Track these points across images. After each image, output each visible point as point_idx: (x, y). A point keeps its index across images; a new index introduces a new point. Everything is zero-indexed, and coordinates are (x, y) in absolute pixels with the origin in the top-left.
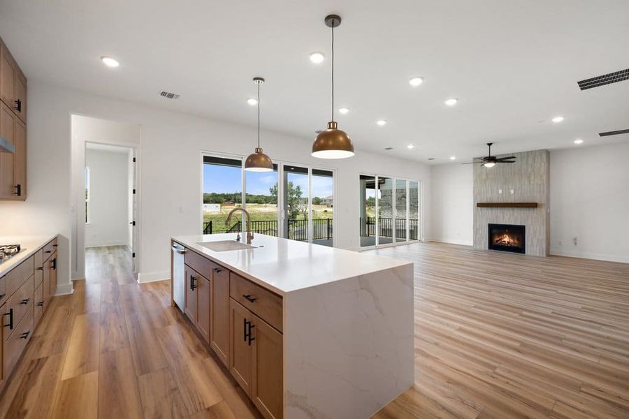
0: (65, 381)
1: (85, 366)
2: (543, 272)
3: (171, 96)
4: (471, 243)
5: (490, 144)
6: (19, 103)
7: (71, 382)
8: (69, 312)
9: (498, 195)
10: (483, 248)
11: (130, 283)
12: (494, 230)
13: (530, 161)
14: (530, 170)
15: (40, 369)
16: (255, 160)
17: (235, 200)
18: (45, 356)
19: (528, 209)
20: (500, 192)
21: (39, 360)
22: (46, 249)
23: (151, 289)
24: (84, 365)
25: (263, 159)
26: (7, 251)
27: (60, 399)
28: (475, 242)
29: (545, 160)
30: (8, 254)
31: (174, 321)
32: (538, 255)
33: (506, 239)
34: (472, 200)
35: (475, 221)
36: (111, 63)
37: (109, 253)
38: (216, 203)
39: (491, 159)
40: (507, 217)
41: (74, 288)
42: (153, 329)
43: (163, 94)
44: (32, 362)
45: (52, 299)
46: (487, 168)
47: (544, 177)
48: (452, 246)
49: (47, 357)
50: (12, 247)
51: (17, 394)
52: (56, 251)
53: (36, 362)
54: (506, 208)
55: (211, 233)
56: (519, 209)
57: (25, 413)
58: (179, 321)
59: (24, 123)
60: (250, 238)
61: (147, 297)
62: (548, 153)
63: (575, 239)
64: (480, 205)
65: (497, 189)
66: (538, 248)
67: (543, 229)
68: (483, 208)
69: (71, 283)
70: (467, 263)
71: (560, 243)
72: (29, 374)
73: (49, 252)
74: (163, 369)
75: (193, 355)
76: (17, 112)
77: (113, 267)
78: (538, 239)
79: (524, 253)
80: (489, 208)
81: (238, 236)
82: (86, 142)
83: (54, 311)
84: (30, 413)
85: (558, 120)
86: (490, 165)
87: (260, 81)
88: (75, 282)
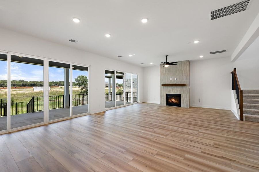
2: (190, 117)
4: (159, 103)
5: (167, 56)
9: (170, 81)
10: (164, 105)
12: (169, 96)
13: (183, 65)
14: (182, 70)
17: (59, 84)
19: (182, 87)
20: (171, 79)
28: (161, 102)
29: (188, 65)
32: (186, 107)
33: (173, 100)
34: (160, 84)
35: (161, 93)
39: (167, 63)
40: (173, 91)
46: (166, 68)
47: (188, 73)
48: (151, 104)
54: (173, 87)
56: (178, 87)
62: (189, 62)
63: (199, 100)
64: (163, 85)
65: (170, 78)
66: (186, 104)
67: (188, 95)
68: (164, 87)
70: (157, 115)
71: (194, 101)
78: (186, 100)
79: (181, 106)
80: (166, 87)
85: (196, 42)
86: (167, 66)
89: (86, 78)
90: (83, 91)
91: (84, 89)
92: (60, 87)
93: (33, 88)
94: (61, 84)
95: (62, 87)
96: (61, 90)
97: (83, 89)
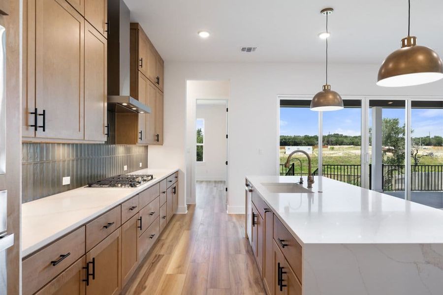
0: (167, 275)
1: (180, 269)
3: (249, 50)
6: (158, 79)
7: (171, 277)
8: (181, 227)
11: (222, 212)
15: (158, 261)
16: (322, 98)
17: (328, 141)
18: (162, 254)
21: (159, 255)
22: (169, 179)
23: (234, 220)
24: (180, 267)
25: (331, 97)
26: (145, 178)
27: (162, 287)
30: (145, 180)
31: (244, 251)
36: (204, 35)
37: (215, 186)
38: (309, 145)
41: (188, 210)
42: (228, 254)
43: (243, 49)
44: (156, 256)
45: (174, 216)
49: (163, 255)
50: (148, 176)
51: (144, 274)
52: (177, 181)
53: (158, 256)
55: (294, 175)
57: (145, 287)
58: (248, 252)
59: (162, 91)
60: (311, 182)
61: (230, 225)
69: (186, 206)
72: (153, 263)
73: (171, 181)
74: (225, 289)
75: (251, 286)
76: (157, 85)
77: (214, 198)
81: (301, 179)
82: (197, 99)
83: (174, 224)
84: (147, 289)
87: (329, 12)
88: (189, 206)
89: (397, 123)
90: (388, 157)
91: (390, 154)
92: (329, 147)
93: (284, 149)
94: (332, 141)
95: (334, 146)
96: (332, 154)
97: (387, 153)
